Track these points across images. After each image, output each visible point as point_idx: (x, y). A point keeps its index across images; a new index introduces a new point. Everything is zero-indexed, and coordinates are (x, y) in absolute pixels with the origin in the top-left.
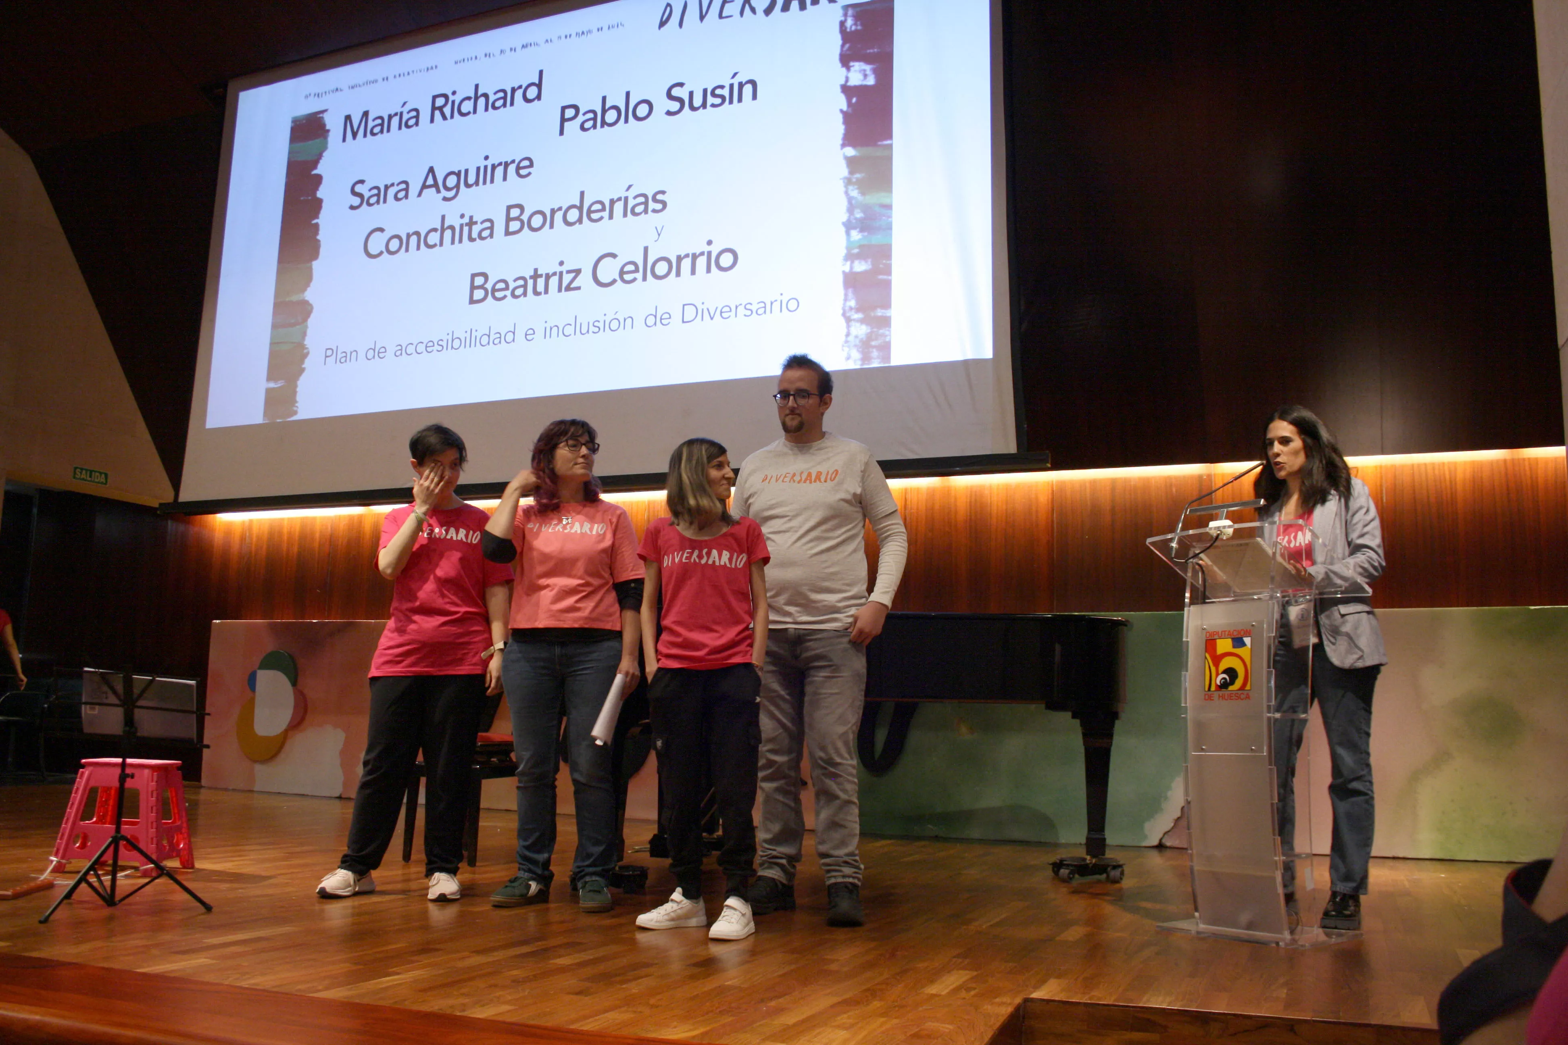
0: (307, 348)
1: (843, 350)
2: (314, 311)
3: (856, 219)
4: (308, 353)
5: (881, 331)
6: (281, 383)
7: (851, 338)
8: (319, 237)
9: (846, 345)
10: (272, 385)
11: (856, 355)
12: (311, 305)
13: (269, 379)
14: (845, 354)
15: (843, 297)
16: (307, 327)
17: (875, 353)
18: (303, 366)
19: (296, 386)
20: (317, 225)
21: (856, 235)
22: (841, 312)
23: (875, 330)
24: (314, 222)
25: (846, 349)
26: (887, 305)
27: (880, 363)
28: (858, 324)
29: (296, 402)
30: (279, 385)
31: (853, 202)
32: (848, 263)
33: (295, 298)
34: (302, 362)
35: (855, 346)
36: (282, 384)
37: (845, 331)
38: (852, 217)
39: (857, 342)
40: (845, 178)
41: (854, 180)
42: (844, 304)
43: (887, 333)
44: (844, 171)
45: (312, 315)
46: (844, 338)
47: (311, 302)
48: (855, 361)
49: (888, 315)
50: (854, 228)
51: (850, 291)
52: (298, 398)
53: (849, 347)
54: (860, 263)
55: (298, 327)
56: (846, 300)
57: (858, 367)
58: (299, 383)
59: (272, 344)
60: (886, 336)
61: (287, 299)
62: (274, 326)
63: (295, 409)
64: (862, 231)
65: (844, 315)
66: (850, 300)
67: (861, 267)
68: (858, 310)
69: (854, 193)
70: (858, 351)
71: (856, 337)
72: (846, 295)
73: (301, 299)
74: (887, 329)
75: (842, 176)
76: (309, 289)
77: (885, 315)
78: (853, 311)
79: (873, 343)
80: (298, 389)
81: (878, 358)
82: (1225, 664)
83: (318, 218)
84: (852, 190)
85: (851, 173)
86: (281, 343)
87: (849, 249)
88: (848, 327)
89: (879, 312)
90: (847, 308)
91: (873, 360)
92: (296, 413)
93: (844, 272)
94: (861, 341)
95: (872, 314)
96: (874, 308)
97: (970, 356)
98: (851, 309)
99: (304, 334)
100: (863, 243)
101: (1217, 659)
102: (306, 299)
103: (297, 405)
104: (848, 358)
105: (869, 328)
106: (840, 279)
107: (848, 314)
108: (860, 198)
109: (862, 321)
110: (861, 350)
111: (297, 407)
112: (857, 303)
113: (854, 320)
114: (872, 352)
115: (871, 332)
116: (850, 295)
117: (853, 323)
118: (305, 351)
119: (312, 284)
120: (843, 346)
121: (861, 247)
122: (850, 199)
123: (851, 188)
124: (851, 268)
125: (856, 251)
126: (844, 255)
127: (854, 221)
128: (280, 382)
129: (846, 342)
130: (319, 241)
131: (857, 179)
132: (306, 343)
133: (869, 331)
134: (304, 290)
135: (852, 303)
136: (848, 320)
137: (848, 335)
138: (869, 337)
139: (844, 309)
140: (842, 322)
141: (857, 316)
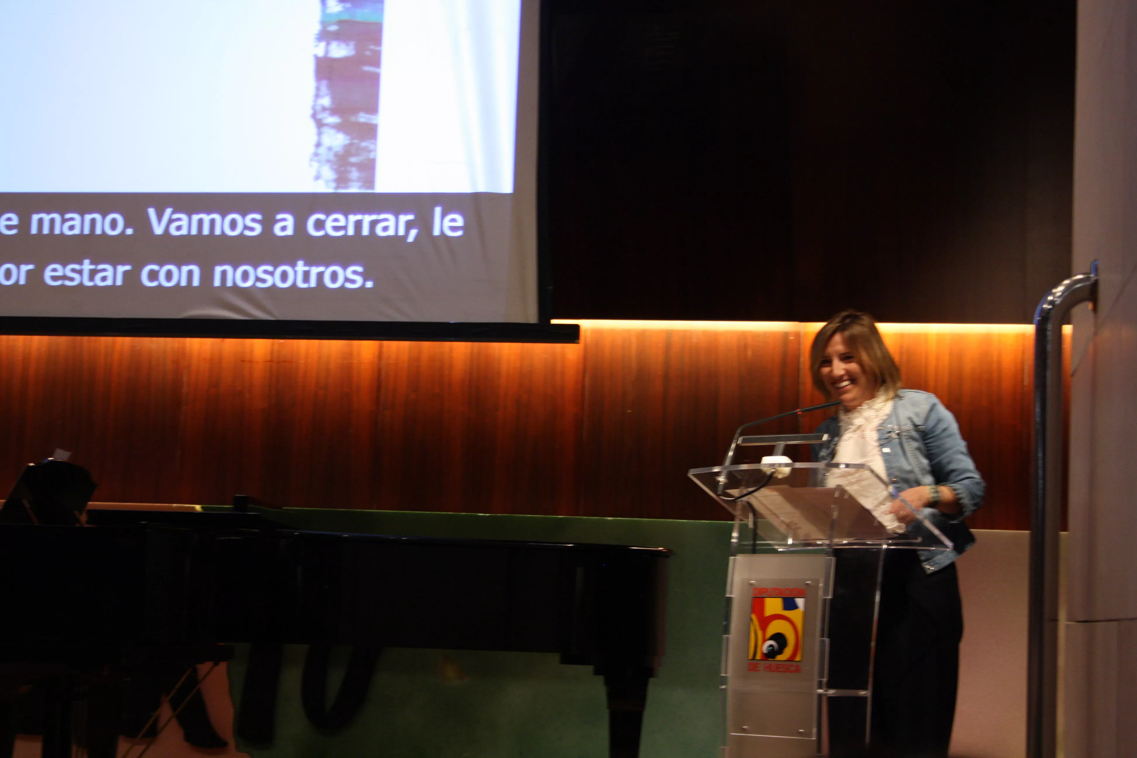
1: (311, 165)
5: (364, 144)
7: (322, 150)
9: (315, 158)
11: (328, 173)
15: (312, 91)
17: (354, 174)
21: (335, 5)
22: (310, 112)
23: (356, 141)
25: (315, 164)
26: (373, 108)
27: (361, 187)
28: (332, 132)
32: (323, 44)
35: (328, 161)
37: (314, 139)
39: (331, 156)
42: (315, 101)
43: (372, 147)
46: (312, 149)
49: (374, 122)
51: (324, 83)
53: (319, 162)
54: (339, 45)
56: (317, 96)
57: (330, 189)
60: (370, 151)
65: (314, 116)
66: (322, 97)
67: (340, 51)
68: (334, 111)
70: (332, 168)
71: (330, 149)
72: (318, 89)
74: (373, 141)
77: (369, 122)
78: (327, 112)
79: (353, 160)
81: (359, 180)
82: (775, 627)
87: (324, 23)
88: (320, 134)
89: (363, 118)
90: (318, 108)
91: (351, 184)
93: (316, 58)
94: (336, 155)
95: (353, 119)
96: (355, 111)
97: (482, 188)
98: (324, 109)
100: (345, 17)
101: (765, 622)
105: (348, 138)
106: (310, 67)
107: (320, 116)
109: (339, 128)
110: (335, 167)
112: (334, 99)
113: (327, 125)
114: (350, 172)
115: (351, 145)
116: (324, 89)
117: (325, 130)
120: (311, 160)
121: (340, 23)
124: (327, 52)
125: (334, 27)
126: (317, 31)
129: (316, 154)
133: (347, 142)
135: (326, 101)
136: (320, 124)
137: (318, 145)
138: (348, 151)
139: (314, 108)
140: (311, 125)
141: (333, 120)
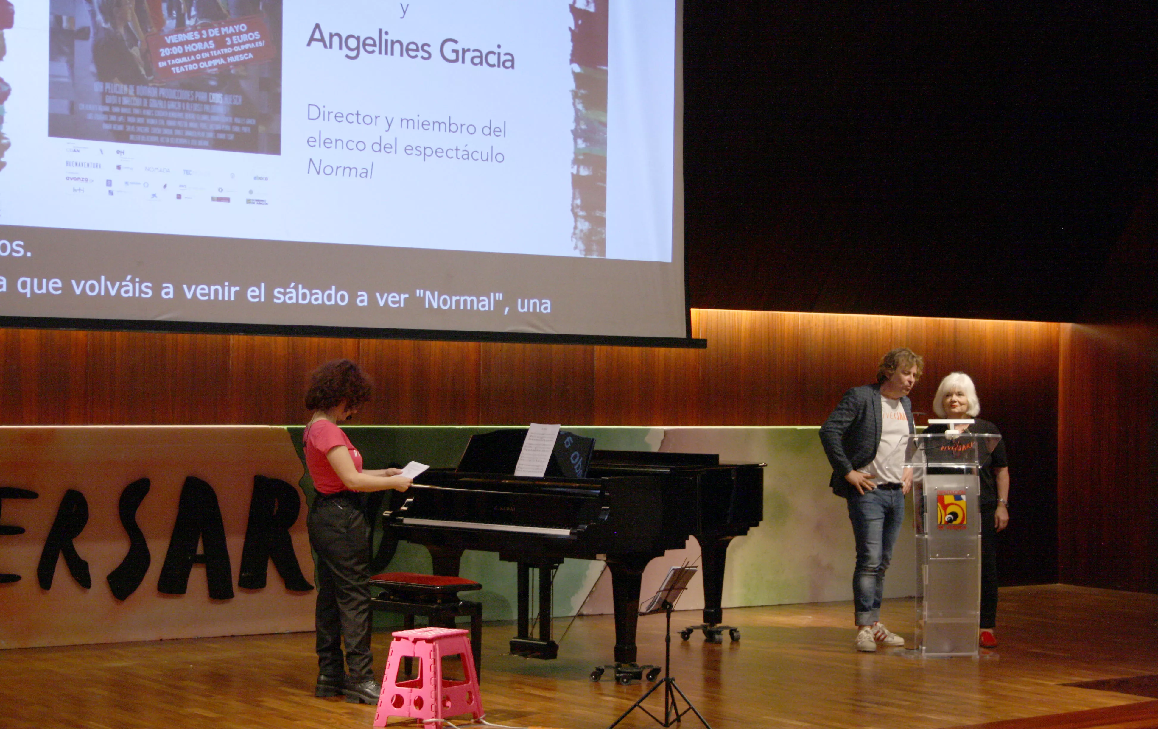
1: (572, 241)
3: (581, 129)
5: (599, 229)
7: (577, 231)
9: (574, 236)
11: (581, 246)
17: (594, 247)
21: (581, 144)
22: (571, 208)
23: (595, 227)
25: (574, 240)
27: (598, 255)
28: (583, 220)
31: (579, 114)
32: (576, 167)
35: (581, 238)
37: (573, 225)
38: (578, 127)
39: (582, 235)
40: (572, 91)
41: (580, 95)
42: (573, 201)
43: (603, 230)
44: (572, 86)
46: (572, 231)
48: (581, 251)
49: (604, 215)
50: (580, 137)
51: (576, 191)
53: (576, 238)
54: (584, 168)
56: (574, 198)
57: (582, 255)
60: (602, 233)
64: (585, 141)
65: (573, 211)
66: (576, 199)
67: (584, 172)
68: (583, 208)
69: (580, 107)
70: (583, 242)
71: (582, 231)
72: (574, 194)
74: (603, 227)
75: (571, 89)
77: (601, 216)
78: (579, 208)
79: (594, 238)
81: (597, 250)
84: (579, 103)
85: (578, 86)
87: (576, 154)
88: (576, 221)
89: (598, 213)
90: (575, 205)
91: (593, 253)
93: (572, 174)
94: (584, 234)
95: (592, 213)
96: (594, 209)
97: (656, 258)
98: (578, 206)
100: (587, 151)
104: (576, 248)
105: (590, 224)
106: (571, 180)
107: (575, 211)
108: (584, 111)
109: (585, 218)
110: (585, 242)
112: (581, 201)
113: (579, 216)
114: (592, 245)
115: (592, 228)
116: (576, 194)
117: (579, 219)
120: (572, 237)
121: (584, 154)
122: (577, 111)
123: (577, 101)
124: (577, 172)
125: (581, 157)
126: (572, 159)
127: (580, 131)
129: (574, 234)
131: (582, 94)
133: (590, 227)
135: (578, 202)
136: (576, 216)
137: (575, 228)
138: (590, 232)
139: (572, 206)
140: (572, 217)
141: (581, 213)
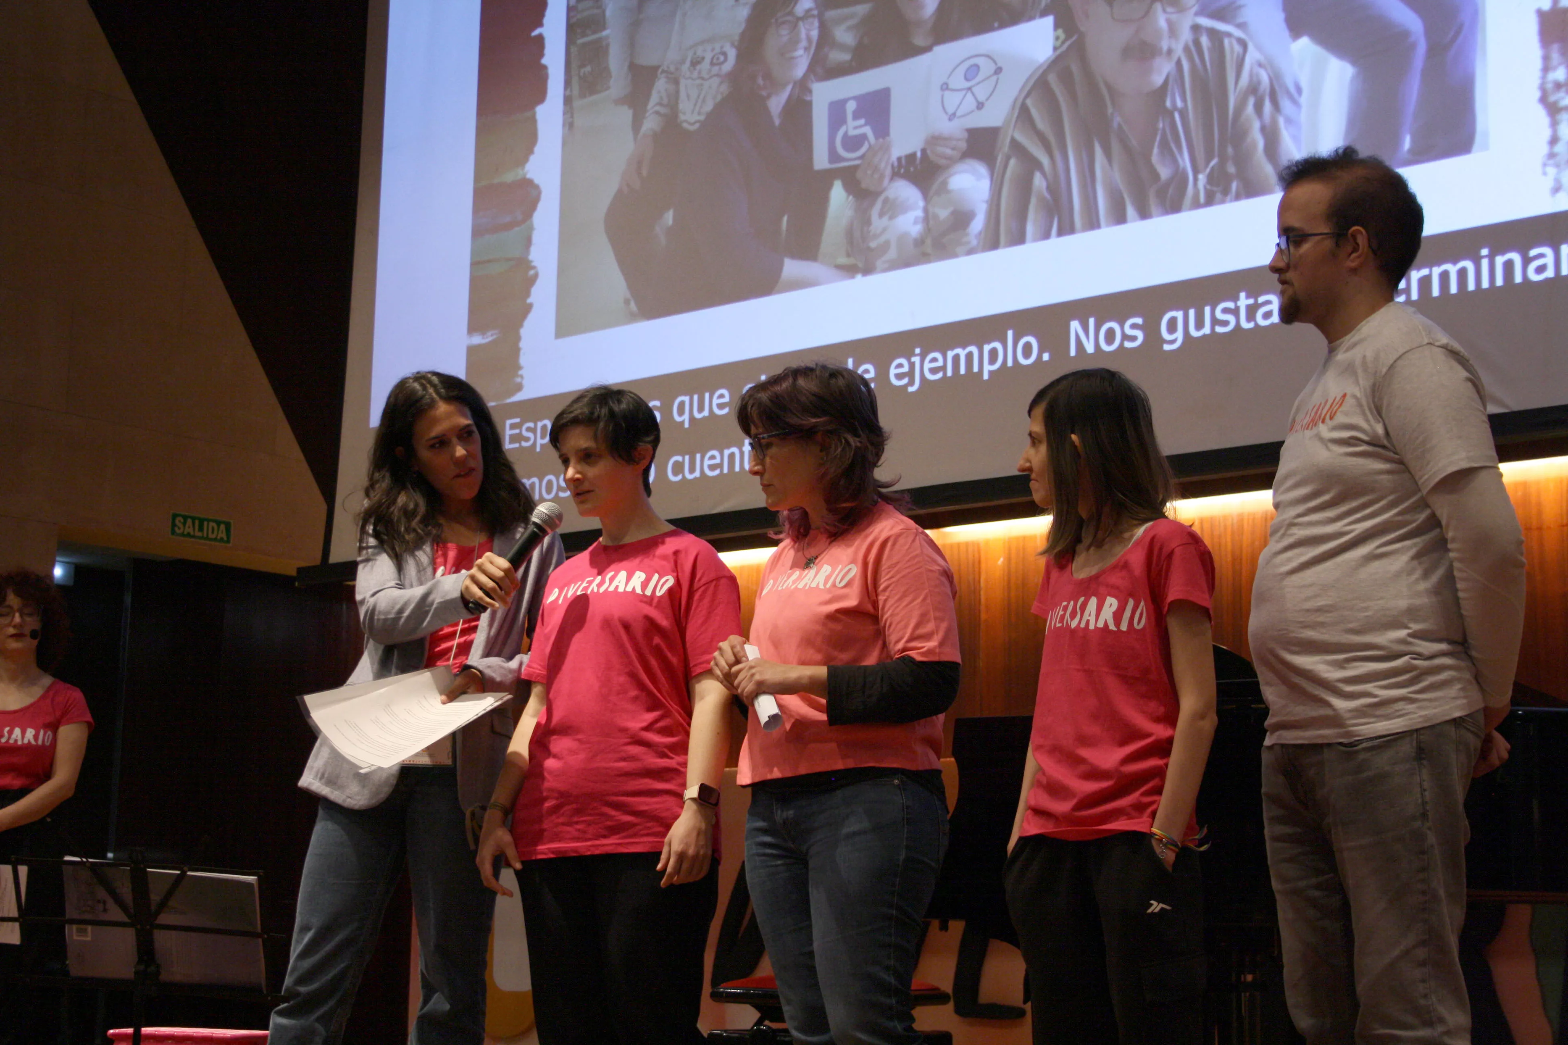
0: (534, 268)
1: (1545, 174)
2: (543, 196)
4: (536, 276)
6: (492, 335)
7: (1560, 148)
8: (544, 61)
9: (1551, 162)
10: (477, 340)
12: (537, 188)
13: (473, 329)
14: (1549, 182)
15: (1538, 64)
16: (531, 228)
18: (529, 301)
19: (518, 338)
20: (540, 38)
22: (1537, 94)
24: (536, 33)
25: (1552, 171)
29: (519, 368)
30: (490, 339)
33: (509, 177)
34: (528, 294)
36: (495, 337)
37: (1547, 133)
42: (1543, 77)
45: (540, 206)
46: (1545, 149)
47: (536, 181)
51: (1555, 47)
52: (523, 360)
53: (1557, 166)
55: (517, 229)
56: (1546, 69)
58: (523, 332)
59: (474, 264)
61: (496, 181)
62: (477, 232)
63: (518, 380)
65: (1543, 100)
66: (1555, 69)
72: (1546, 58)
73: (519, 177)
76: (532, 158)
78: (1564, 89)
80: (522, 344)
83: (541, 25)
86: (489, 261)
88: (1554, 124)
90: (1549, 86)
92: (519, 388)
93: (1540, 13)
98: (1558, 86)
99: (528, 242)
102: (529, 176)
103: (520, 372)
106: (1532, 27)
107: (1552, 98)
111: (522, 377)
116: (1555, 56)
118: (532, 272)
119: (537, 149)
120: (1545, 165)
128: (489, 334)
129: (1552, 155)
130: (545, 68)
132: (531, 257)
134: (526, 160)
135: (1560, 74)
136: (1554, 110)
137: (1554, 141)
139: (1543, 89)
140: (1541, 116)
